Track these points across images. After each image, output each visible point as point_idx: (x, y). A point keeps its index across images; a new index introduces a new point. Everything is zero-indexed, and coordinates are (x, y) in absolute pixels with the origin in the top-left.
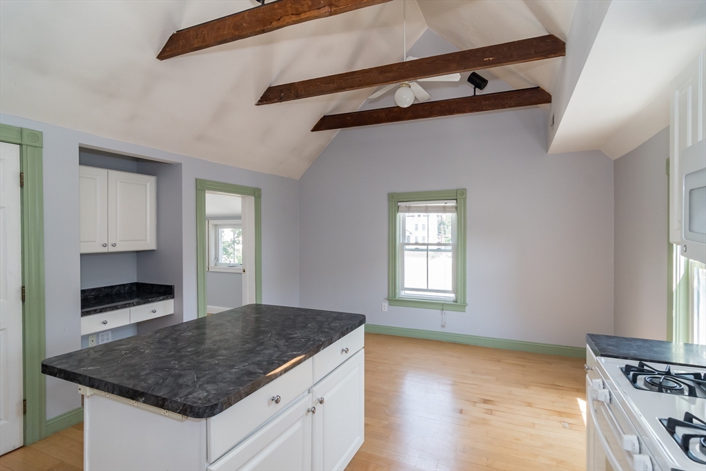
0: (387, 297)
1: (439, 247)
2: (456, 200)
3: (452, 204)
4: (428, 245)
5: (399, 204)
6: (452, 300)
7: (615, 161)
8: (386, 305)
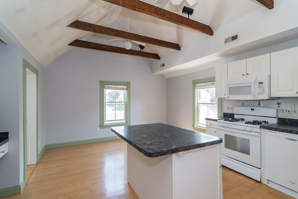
0: (99, 125)
1: (120, 103)
2: (127, 86)
3: (125, 87)
4: (115, 102)
5: (105, 86)
6: (124, 123)
7: (167, 79)
8: (99, 129)
